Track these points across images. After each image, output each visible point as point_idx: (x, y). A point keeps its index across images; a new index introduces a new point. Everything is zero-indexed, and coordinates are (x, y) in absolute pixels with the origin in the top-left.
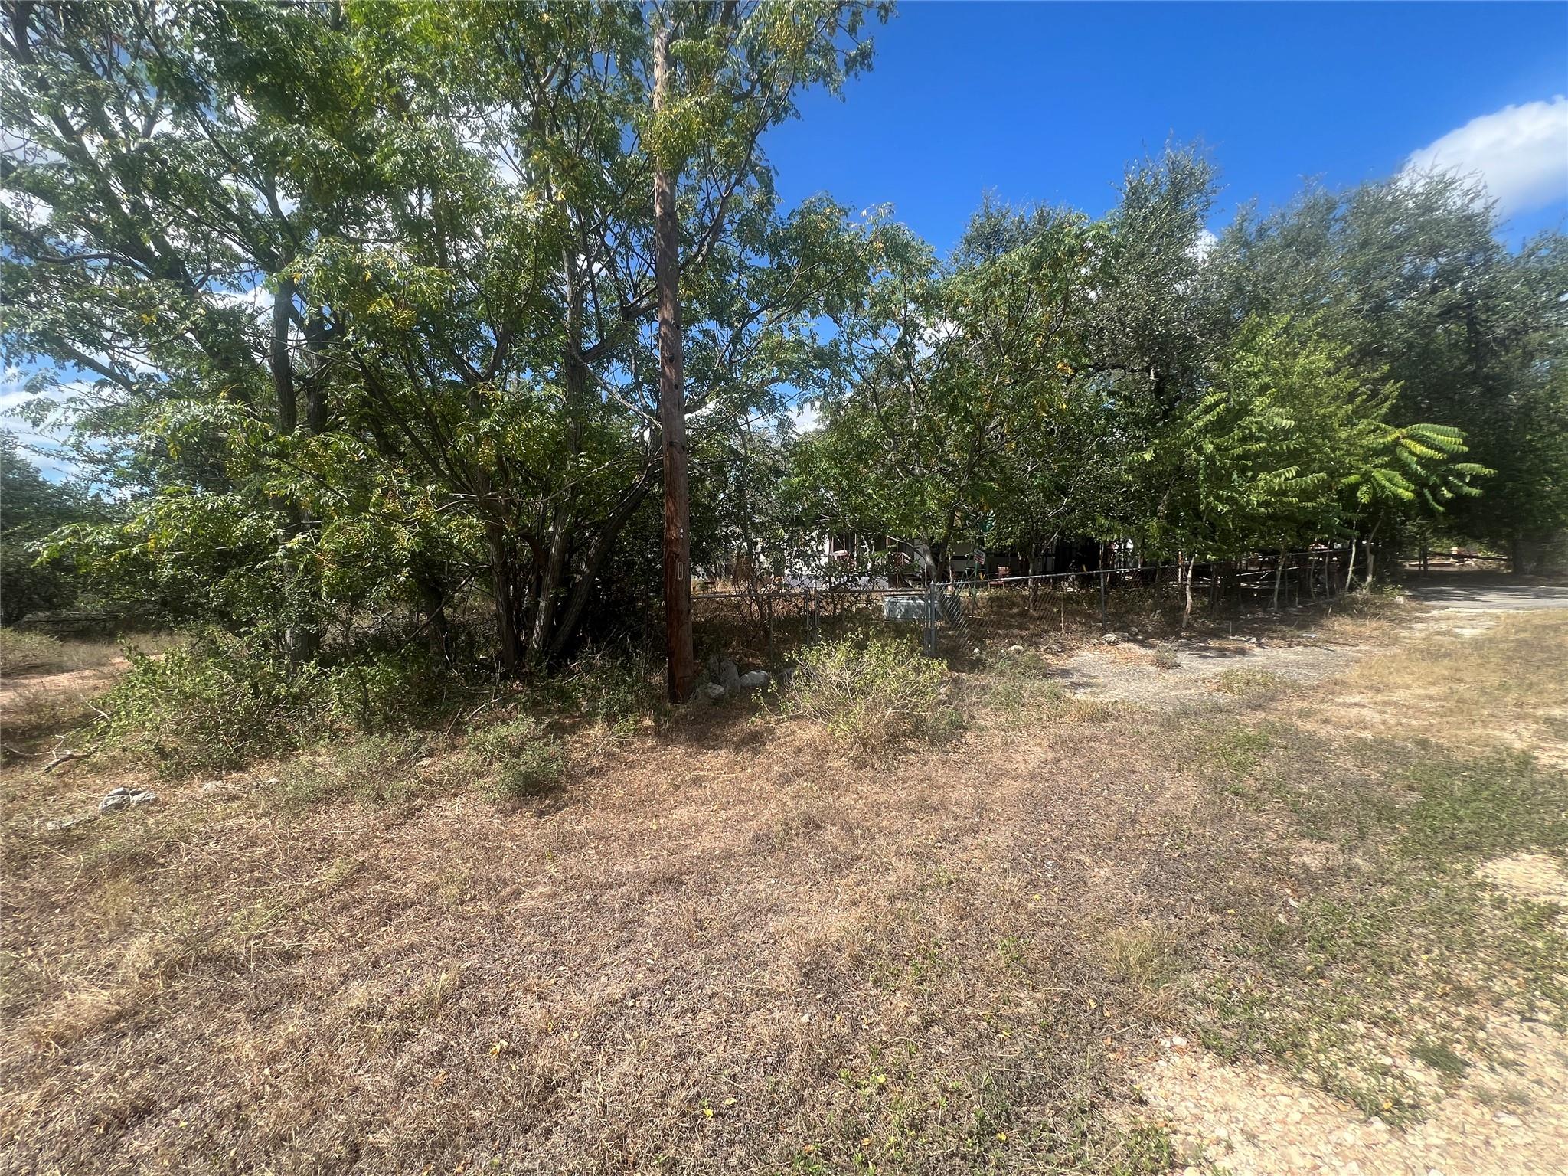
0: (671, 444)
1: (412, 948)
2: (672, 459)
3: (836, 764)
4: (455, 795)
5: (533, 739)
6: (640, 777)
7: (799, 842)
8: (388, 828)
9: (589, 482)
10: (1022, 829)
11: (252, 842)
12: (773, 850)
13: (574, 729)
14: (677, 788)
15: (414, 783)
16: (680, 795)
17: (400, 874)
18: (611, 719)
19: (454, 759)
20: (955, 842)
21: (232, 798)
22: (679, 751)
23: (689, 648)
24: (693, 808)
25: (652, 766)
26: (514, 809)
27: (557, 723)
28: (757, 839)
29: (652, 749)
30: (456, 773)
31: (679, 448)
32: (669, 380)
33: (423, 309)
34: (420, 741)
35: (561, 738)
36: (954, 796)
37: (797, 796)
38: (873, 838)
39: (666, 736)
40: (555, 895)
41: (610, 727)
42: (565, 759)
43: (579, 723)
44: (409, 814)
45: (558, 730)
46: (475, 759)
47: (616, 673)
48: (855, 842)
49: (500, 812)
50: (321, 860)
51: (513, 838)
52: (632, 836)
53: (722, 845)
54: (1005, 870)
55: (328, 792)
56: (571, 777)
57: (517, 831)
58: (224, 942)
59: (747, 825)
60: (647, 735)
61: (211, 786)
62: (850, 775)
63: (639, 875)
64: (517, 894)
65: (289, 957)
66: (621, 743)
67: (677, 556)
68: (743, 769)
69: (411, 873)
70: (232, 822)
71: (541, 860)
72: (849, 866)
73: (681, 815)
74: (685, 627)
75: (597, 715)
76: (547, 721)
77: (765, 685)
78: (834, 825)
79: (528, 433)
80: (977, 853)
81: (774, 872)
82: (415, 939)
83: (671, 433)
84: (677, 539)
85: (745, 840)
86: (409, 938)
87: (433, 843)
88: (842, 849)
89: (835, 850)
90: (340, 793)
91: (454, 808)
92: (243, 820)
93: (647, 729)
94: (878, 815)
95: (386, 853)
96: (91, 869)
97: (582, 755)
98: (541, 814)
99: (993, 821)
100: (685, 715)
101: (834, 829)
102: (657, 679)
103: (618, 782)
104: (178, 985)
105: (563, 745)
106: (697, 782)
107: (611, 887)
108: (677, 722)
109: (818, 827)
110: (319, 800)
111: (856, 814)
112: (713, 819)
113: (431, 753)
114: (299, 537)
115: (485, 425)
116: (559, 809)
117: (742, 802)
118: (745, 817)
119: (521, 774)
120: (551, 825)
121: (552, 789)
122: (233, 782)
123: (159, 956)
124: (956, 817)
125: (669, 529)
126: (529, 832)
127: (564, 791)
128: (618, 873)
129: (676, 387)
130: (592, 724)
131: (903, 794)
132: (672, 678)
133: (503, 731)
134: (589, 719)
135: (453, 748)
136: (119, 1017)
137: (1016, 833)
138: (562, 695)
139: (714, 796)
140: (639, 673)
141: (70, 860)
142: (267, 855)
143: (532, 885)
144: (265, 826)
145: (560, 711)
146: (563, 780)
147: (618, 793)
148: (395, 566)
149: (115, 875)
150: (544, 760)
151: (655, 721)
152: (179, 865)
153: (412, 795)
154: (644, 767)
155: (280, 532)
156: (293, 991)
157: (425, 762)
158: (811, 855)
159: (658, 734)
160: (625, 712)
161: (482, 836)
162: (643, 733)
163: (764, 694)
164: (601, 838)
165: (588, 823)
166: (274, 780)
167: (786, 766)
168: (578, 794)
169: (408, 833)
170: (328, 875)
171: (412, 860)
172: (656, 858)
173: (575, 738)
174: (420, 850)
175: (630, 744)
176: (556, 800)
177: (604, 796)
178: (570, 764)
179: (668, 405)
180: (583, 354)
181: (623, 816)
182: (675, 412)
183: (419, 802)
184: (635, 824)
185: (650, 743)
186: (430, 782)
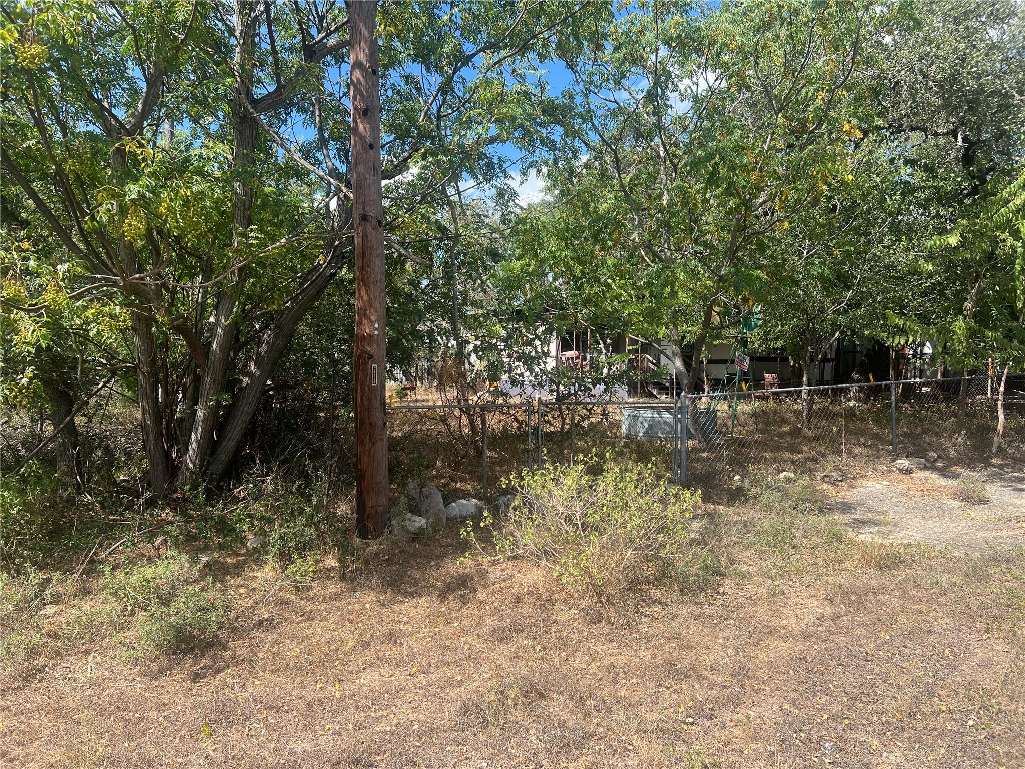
0: (364, 218)
2: (365, 236)
3: (564, 617)
4: (87, 652)
5: (187, 582)
6: (319, 631)
7: (517, 715)
9: (261, 263)
10: (793, 703)
12: (485, 725)
13: (237, 569)
14: (366, 645)
15: (36, 638)
16: (371, 653)
17: (17, 751)
18: (285, 558)
19: (86, 607)
20: (710, 717)
22: (368, 599)
23: (384, 470)
24: (386, 670)
25: (335, 617)
26: (162, 671)
27: (216, 562)
28: (465, 711)
29: (336, 597)
30: (88, 626)
31: (374, 222)
32: (362, 138)
33: (57, 42)
35: (222, 581)
36: (709, 659)
37: (515, 657)
38: (610, 711)
39: (353, 580)
41: (284, 568)
42: (227, 608)
43: (245, 562)
44: (28, 677)
45: (217, 571)
46: (112, 607)
47: (292, 499)
48: (587, 715)
49: (143, 674)
51: (161, 707)
52: (309, 706)
53: (422, 717)
54: (773, 754)
56: (234, 630)
57: (165, 699)
59: (453, 693)
60: (329, 578)
62: (580, 631)
63: (318, 755)
66: (297, 589)
67: (371, 357)
68: (448, 622)
69: (31, 750)
72: (580, 746)
73: (370, 679)
74: (379, 444)
75: (267, 553)
76: (204, 559)
77: (477, 517)
78: (561, 693)
79: (186, 201)
80: (737, 732)
81: (486, 752)
83: (363, 204)
84: (370, 336)
85: (450, 713)
87: (59, 713)
88: (570, 724)
89: (562, 725)
91: (86, 669)
93: (330, 570)
94: (615, 681)
97: (248, 603)
98: (196, 677)
99: (757, 692)
100: (378, 554)
101: (562, 699)
102: (344, 509)
103: (293, 637)
105: (223, 591)
106: (392, 638)
108: (367, 562)
109: (541, 696)
111: (588, 680)
112: (411, 685)
113: (57, 599)
115: (132, 191)
116: (219, 671)
117: (447, 664)
118: (450, 683)
119: (171, 626)
120: (208, 689)
121: (210, 645)
124: (711, 687)
125: (361, 323)
126: (180, 699)
127: (225, 648)
128: (292, 753)
129: (371, 146)
130: (260, 563)
131: (645, 655)
132: (361, 508)
133: (149, 572)
134: (257, 556)
135: (85, 592)
137: (786, 707)
138: (224, 527)
139: (413, 656)
140: (320, 501)
145: (221, 547)
146: (223, 634)
147: (292, 651)
148: (15, 365)
150: (202, 609)
151: (340, 561)
153: (33, 652)
154: (326, 619)
157: (50, 610)
158: (532, 732)
159: (343, 577)
160: (303, 548)
161: (120, 705)
162: (323, 575)
163: (476, 527)
164: (271, 708)
165: (254, 689)
167: (502, 618)
168: (244, 652)
169: (30, 699)
171: (33, 734)
172: (339, 733)
173: (240, 581)
174: (42, 721)
175: (309, 589)
176: (214, 659)
177: (275, 655)
178: (232, 614)
179: (361, 168)
180: (255, 102)
181: (298, 680)
182: (370, 177)
183: (41, 661)
184: (313, 690)
185: (333, 587)
186: (54, 636)
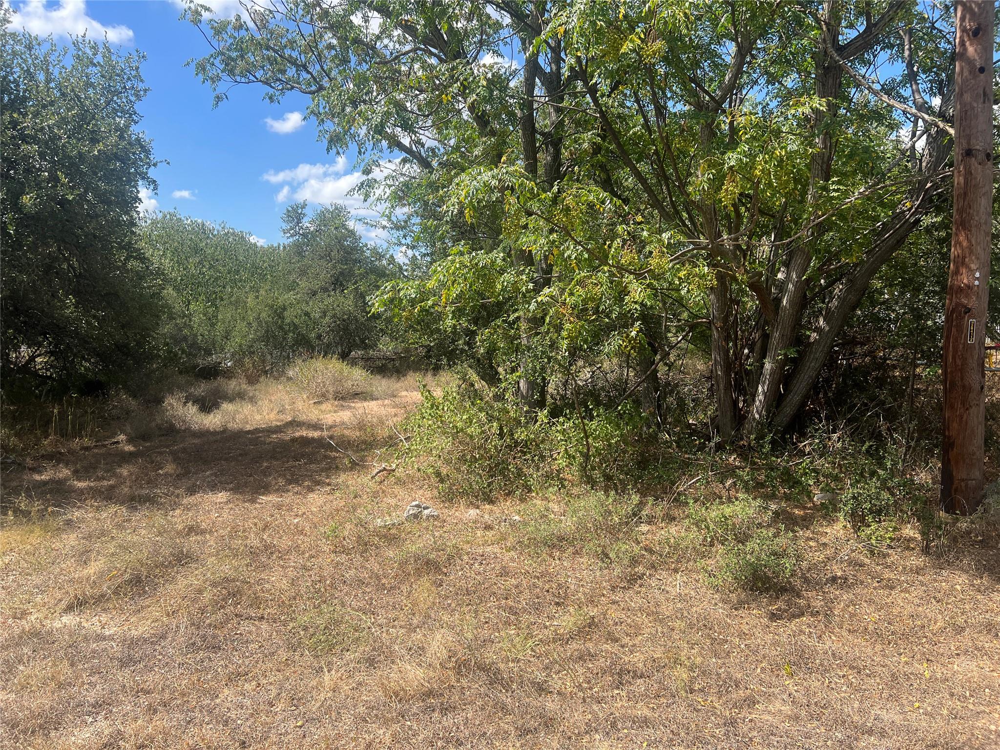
0: (969, 153)
1: (645, 722)
2: (968, 174)
4: (676, 571)
5: (760, 526)
8: (613, 588)
9: (842, 216)
11: (505, 573)
13: (806, 522)
14: (960, 630)
15: (637, 549)
16: (965, 640)
17: (626, 640)
18: (858, 520)
19: (673, 530)
21: (488, 527)
22: (960, 580)
23: (979, 440)
24: (986, 663)
25: (917, 592)
26: (740, 603)
27: (784, 512)
29: (918, 571)
30: (676, 547)
31: (981, 156)
32: (970, 62)
34: (641, 504)
35: (793, 531)
39: (939, 557)
40: (796, 718)
41: (857, 529)
42: (799, 558)
43: (812, 517)
44: (633, 580)
45: (792, 522)
46: (695, 535)
47: (863, 460)
49: (724, 601)
50: (557, 604)
51: (742, 635)
55: (561, 539)
56: (806, 580)
57: (745, 628)
58: (490, 656)
60: (908, 548)
61: (473, 513)
63: (908, 730)
64: (751, 702)
65: (541, 689)
66: (872, 553)
67: (968, 310)
69: (637, 642)
70: (489, 549)
71: (775, 668)
73: (964, 667)
74: (974, 410)
75: (836, 510)
76: (774, 507)
82: (647, 712)
83: (969, 138)
84: (968, 287)
86: (641, 710)
87: (657, 618)
90: (571, 544)
91: (677, 584)
92: (496, 549)
93: (910, 540)
95: (614, 614)
96: (403, 564)
97: (819, 556)
98: (773, 617)
100: (968, 533)
102: (923, 477)
103: (870, 602)
104: (464, 682)
105: (795, 538)
107: (870, 732)
108: (955, 540)
110: (554, 546)
113: (650, 521)
114: (546, 290)
115: (732, 159)
116: (794, 616)
119: (749, 564)
120: (787, 630)
121: (783, 590)
122: (487, 513)
123: (452, 654)
125: (957, 272)
126: (758, 632)
127: (799, 596)
128: (878, 718)
129: (982, 70)
130: (832, 521)
132: (947, 477)
133: (728, 510)
134: (828, 511)
135: (671, 519)
136: (430, 693)
138: (789, 479)
140: (895, 464)
141: (391, 554)
142: (517, 587)
143: (769, 697)
144: (512, 560)
145: (787, 498)
146: (797, 583)
147: (870, 615)
148: (625, 321)
149: (418, 573)
150: (775, 554)
151: (923, 533)
152: (455, 576)
153: (634, 561)
154: (906, 591)
155: (531, 286)
156: (549, 723)
157: (644, 528)
159: (926, 550)
160: (877, 512)
161: (706, 625)
162: (906, 544)
164: (852, 668)
165: (830, 643)
166: (517, 518)
168: (818, 604)
169: (634, 599)
170: (567, 621)
171: (637, 629)
172: (931, 715)
173: (808, 534)
174: (642, 619)
175: (885, 556)
176: (789, 603)
177: (852, 616)
178: (805, 564)
179: (967, 97)
180: (841, 49)
181: (879, 647)
182: (978, 106)
183: (640, 569)
184: (899, 662)
185: (916, 560)
186: (651, 551)
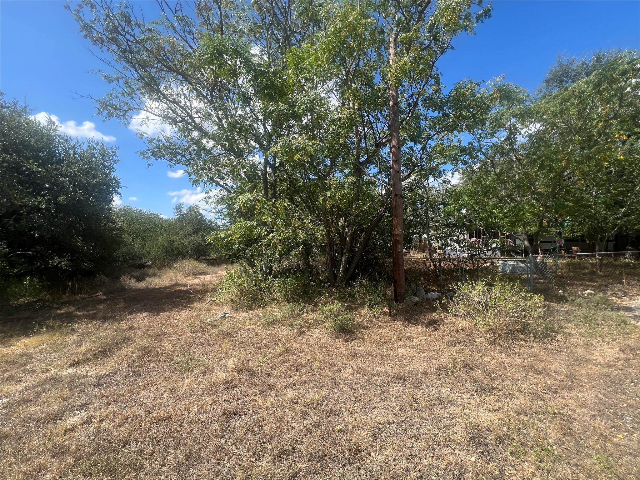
0: (396, 195)
1: (305, 382)
2: (396, 202)
3: (479, 340)
4: (316, 329)
5: (342, 311)
6: (384, 332)
7: (460, 374)
8: (295, 337)
9: (362, 212)
10: (604, 395)
11: (256, 335)
12: (448, 375)
13: (356, 309)
14: (400, 339)
15: (302, 322)
16: (402, 343)
17: (299, 354)
18: (371, 307)
19: (315, 315)
20: (556, 392)
21: (251, 319)
22: (399, 324)
23: (403, 280)
24: (408, 349)
25: (388, 328)
26: (336, 338)
27: (349, 306)
28: (439, 368)
29: (388, 321)
30: (316, 320)
31: (399, 196)
32: (395, 169)
33: (309, 155)
34: (304, 307)
35: (352, 312)
36: (553, 368)
37: (458, 352)
38: (503, 380)
39: (394, 317)
40: (353, 374)
41: (371, 310)
42: (354, 320)
43: (358, 307)
44: (301, 333)
45: (350, 309)
46: (322, 316)
47: (372, 288)
48: (492, 380)
49: (331, 337)
50: (275, 344)
51: (337, 348)
52: (382, 356)
53: (423, 368)
54: (594, 416)
55: (277, 321)
56: (356, 328)
57: (338, 346)
58: (250, 365)
59: (434, 361)
60: (385, 315)
61: (245, 314)
62: (486, 347)
63: (386, 373)
64: (339, 370)
65: (269, 375)
66: (375, 317)
67: (398, 241)
68: (430, 336)
69: (302, 354)
70: (251, 327)
71: (347, 358)
72: (491, 391)
73: (402, 351)
74: (401, 271)
75: (365, 304)
76: (346, 305)
77: (440, 299)
78: (480, 369)
79: (343, 195)
80: (572, 401)
81: (450, 385)
82: (306, 379)
83: (395, 190)
84: (398, 234)
85: (433, 369)
86: (304, 378)
87: (310, 346)
88: (485, 382)
89: (482, 381)
90: (280, 322)
91: (316, 333)
92: (254, 326)
93: (387, 312)
94: (505, 369)
95: (295, 346)
96: (218, 335)
97: (360, 320)
98: (346, 341)
99: (582, 386)
100: (402, 309)
101: (480, 372)
102: (389, 292)
103: (375, 333)
104: (241, 377)
105: (353, 314)
106: (409, 338)
107: (375, 375)
108: (398, 311)
109: (471, 369)
110: (274, 324)
111: (491, 366)
112: (417, 356)
113: (307, 312)
114: (271, 235)
115: (329, 194)
116: (353, 340)
117: (431, 351)
118: (432, 358)
119: (338, 324)
120: (350, 345)
121: (349, 332)
122: (251, 314)
123: (236, 366)
124: (555, 379)
125: (395, 230)
126: (342, 347)
127: (354, 333)
128: (378, 370)
129: (398, 172)
130: (363, 308)
131: (519, 361)
132: (395, 292)
133: (332, 307)
134: (362, 305)
135: (314, 311)
136: (227, 382)
137: (600, 396)
138: (351, 295)
139: (417, 346)
140: (381, 289)
141: (213, 331)
142: (261, 339)
143: (345, 368)
144: (259, 330)
145: (350, 301)
146: (353, 329)
147: (375, 337)
148: (298, 245)
149: (224, 338)
150: (346, 320)
151: (389, 310)
152: (238, 338)
153: (302, 326)
154: (385, 328)
155: (266, 233)
156: (271, 387)
157: (305, 315)
158: (468, 381)
159: (390, 315)
160: (376, 304)
161: (325, 346)
162: (384, 314)
163: (440, 303)
164: (370, 355)
165: (363, 348)
166: (261, 315)
167: (452, 337)
168: (360, 335)
169: (301, 340)
170: (278, 350)
171: (303, 350)
172: (393, 367)
173: (357, 313)
174: (305, 346)
175: (379, 318)
176: (351, 336)
177: (370, 338)
178: (356, 323)
179: (395, 179)
180: (360, 163)
181: (378, 347)
182: (398, 182)
183: (304, 329)
184: (384, 351)
185: (387, 318)
186: (307, 323)
